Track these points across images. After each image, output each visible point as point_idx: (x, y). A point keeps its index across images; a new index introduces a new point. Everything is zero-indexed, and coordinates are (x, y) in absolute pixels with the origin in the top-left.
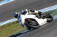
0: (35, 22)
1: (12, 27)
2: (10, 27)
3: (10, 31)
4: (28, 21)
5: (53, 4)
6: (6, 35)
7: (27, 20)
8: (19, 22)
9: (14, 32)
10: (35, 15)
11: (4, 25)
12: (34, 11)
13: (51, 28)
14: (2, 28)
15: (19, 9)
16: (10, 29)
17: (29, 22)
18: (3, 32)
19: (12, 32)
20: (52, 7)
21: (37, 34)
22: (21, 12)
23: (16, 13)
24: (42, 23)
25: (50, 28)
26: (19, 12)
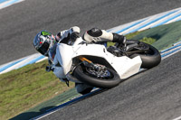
0: (104, 67)
1: (42, 76)
2: (36, 78)
3: (35, 91)
4: (82, 65)
5: (170, 3)
6: (20, 102)
7: (80, 61)
8: (53, 70)
9: (48, 93)
10: (103, 47)
11: (14, 70)
12: (100, 33)
13: (165, 82)
14: (8, 80)
15: (62, 18)
16: (34, 85)
17: (85, 68)
18: (12, 93)
19: (42, 93)
20: (167, 13)
21: (122, 102)
22: (59, 35)
23: (42, 37)
24: (128, 71)
25: (160, 80)
26: (53, 37)
